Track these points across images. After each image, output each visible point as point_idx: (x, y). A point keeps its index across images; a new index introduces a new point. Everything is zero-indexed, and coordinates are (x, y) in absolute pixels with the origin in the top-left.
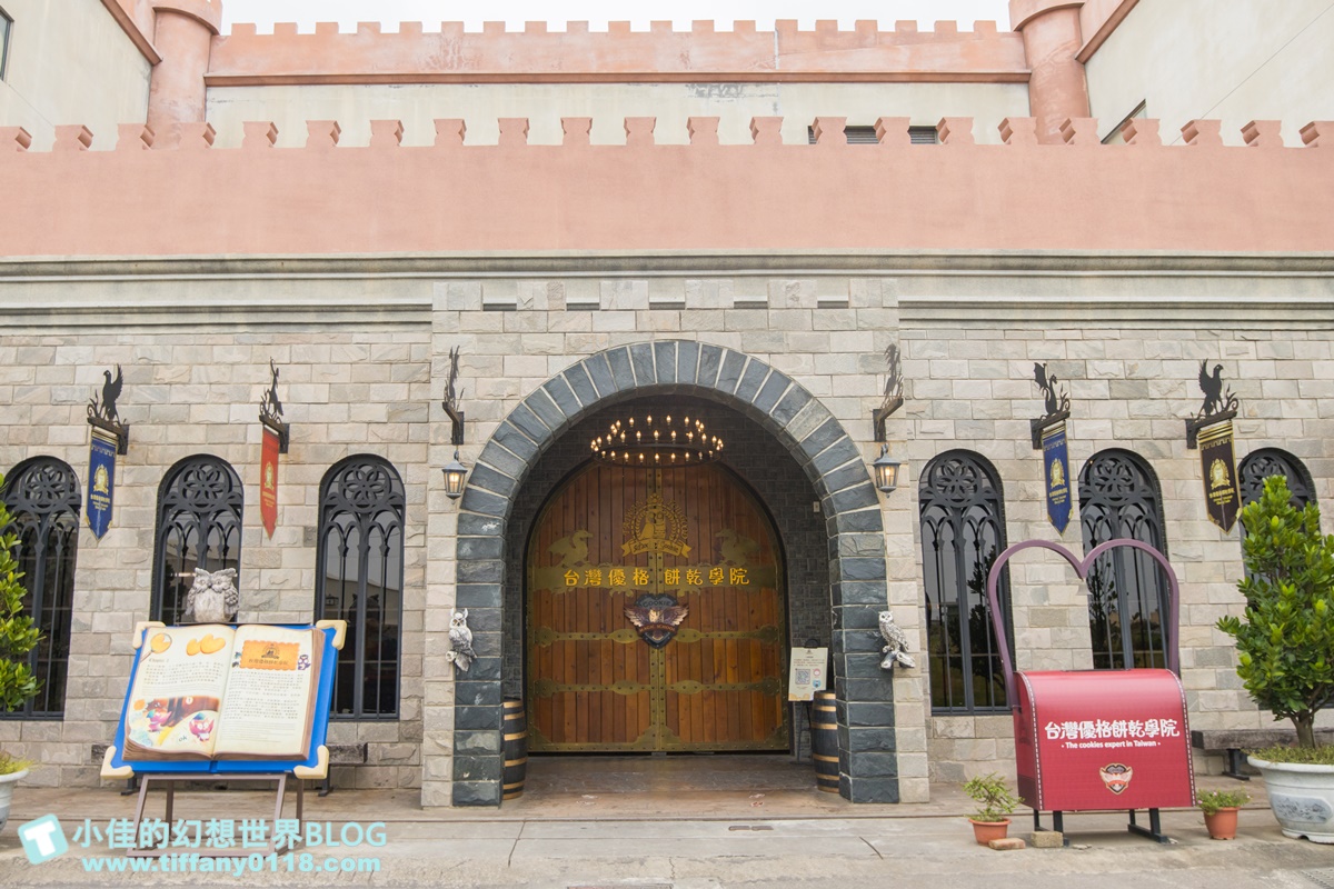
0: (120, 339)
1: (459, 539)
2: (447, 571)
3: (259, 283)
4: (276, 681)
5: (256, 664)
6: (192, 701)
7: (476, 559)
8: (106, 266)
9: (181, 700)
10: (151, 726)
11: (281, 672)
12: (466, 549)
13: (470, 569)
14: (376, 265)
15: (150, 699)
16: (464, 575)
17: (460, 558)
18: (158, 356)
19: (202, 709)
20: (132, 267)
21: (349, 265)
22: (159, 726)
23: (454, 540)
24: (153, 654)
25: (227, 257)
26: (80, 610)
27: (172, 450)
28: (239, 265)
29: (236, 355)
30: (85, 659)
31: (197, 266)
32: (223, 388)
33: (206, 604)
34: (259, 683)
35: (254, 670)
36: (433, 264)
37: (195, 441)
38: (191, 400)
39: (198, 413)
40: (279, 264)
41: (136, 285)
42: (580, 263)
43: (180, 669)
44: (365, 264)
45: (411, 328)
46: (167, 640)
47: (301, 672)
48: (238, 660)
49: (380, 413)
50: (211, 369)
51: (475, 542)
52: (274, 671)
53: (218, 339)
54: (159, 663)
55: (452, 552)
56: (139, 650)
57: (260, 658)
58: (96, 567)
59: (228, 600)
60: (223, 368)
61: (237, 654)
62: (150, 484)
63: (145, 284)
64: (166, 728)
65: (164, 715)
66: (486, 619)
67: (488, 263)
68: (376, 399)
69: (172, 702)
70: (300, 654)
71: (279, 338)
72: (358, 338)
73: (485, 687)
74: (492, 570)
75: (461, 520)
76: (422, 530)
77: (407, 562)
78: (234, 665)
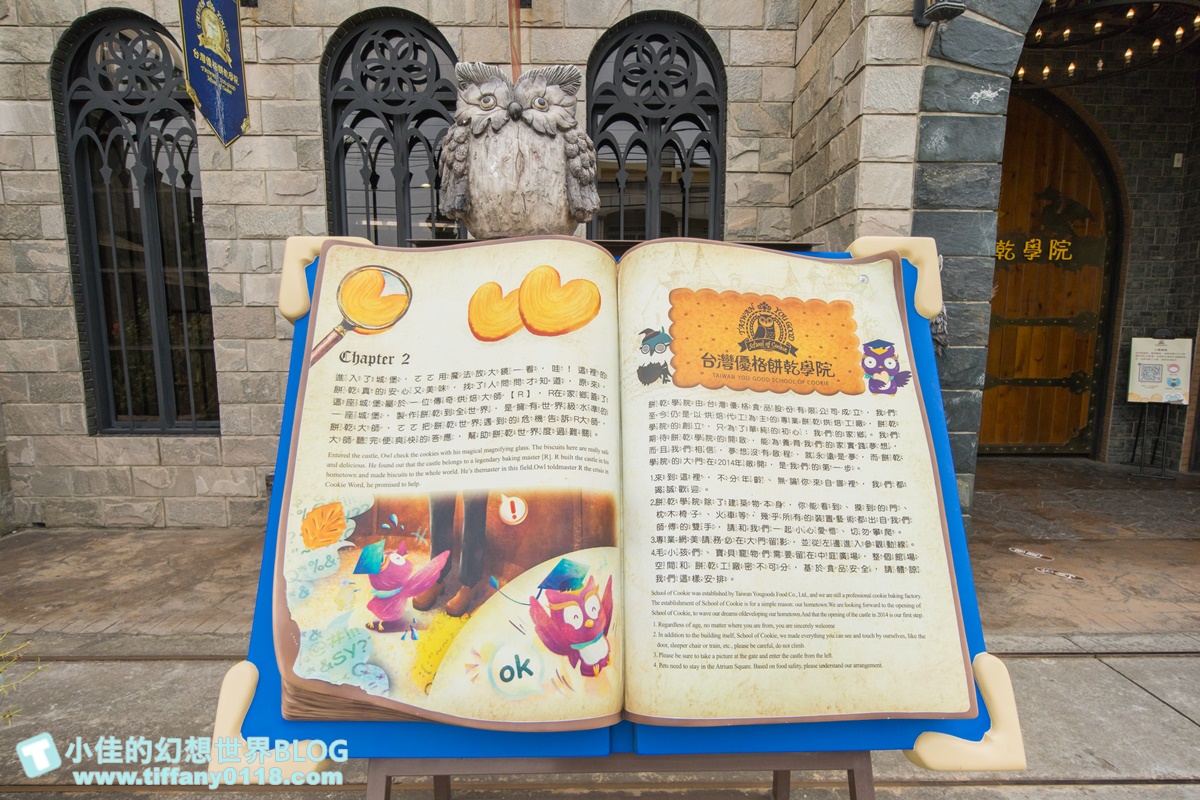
1: (923, 119)
2: (898, 184)
4: (807, 432)
5: (723, 369)
6: (521, 510)
7: (954, 161)
9: (479, 506)
10: (376, 605)
11: (815, 400)
12: (938, 141)
13: (942, 180)
15: (359, 500)
16: (930, 192)
17: (925, 162)
19: (569, 549)
22: (408, 608)
23: (914, 121)
24: (349, 335)
26: (221, 270)
30: (239, 346)
33: (511, 169)
34: (754, 441)
35: (726, 394)
43: (455, 388)
46: (394, 287)
47: (883, 401)
48: (663, 357)
51: (956, 126)
52: (791, 399)
54: (377, 370)
55: (908, 146)
56: (302, 323)
57: (736, 351)
58: (234, 201)
59: (577, 162)
61: (651, 339)
62: (304, 61)
64: (436, 618)
65: (422, 564)
66: (966, 278)
69: (444, 509)
70: (863, 337)
73: (956, 400)
74: (984, 184)
75: (928, 80)
76: (755, 144)
77: (731, 196)
78: (648, 374)
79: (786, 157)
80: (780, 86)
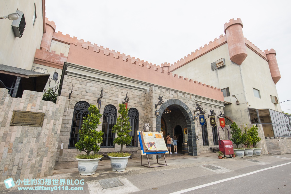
0: (98, 84)
1: (156, 121)
3: (121, 80)
6: (153, 143)
7: (158, 124)
8: (98, 71)
9: (151, 143)
10: (149, 147)
13: (158, 126)
14: (137, 81)
17: (156, 124)
18: (104, 88)
19: (155, 144)
20: (103, 73)
21: (134, 80)
25: (118, 75)
27: (106, 103)
28: (119, 77)
29: (116, 90)
31: (113, 75)
32: (115, 95)
36: (144, 83)
37: (110, 102)
38: (109, 96)
39: (111, 98)
40: (125, 78)
41: (102, 76)
42: (160, 87)
44: (136, 81)
45: (140, 91)
46: (145, 133)
49: (136, 102)
50: (113, 91)
51: (158, 122)
52: (160, 139)
53: (114, 87)
54: (145, 137)
55: (155, 123)
60: (114, 92)
62: (103, 108)
63: (103, 76)
67: (150, 84)
68: (135, 100)
70: (161, 136)
71: (123, 89)
72: (134, 91)
74: (160, 126)
75: (156, 119)
76: (141, 120)
77: (139, 124)
78: (155, 137)
79: (143, 121)
80: (143, 115)
